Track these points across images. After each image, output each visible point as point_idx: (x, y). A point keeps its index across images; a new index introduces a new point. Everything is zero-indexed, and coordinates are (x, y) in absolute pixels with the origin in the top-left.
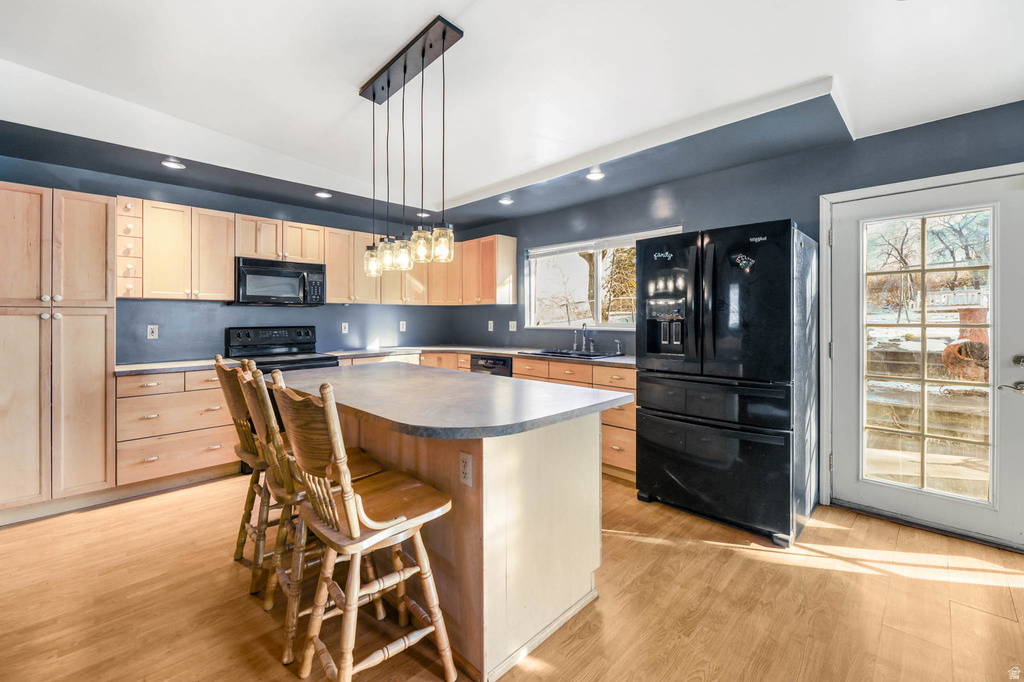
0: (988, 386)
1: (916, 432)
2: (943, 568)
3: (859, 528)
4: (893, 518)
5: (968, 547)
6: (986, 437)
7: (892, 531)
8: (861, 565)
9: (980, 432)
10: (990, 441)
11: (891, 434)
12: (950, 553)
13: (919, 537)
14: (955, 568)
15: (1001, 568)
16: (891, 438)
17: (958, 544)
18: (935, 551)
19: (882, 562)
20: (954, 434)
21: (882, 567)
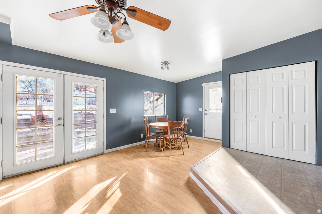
0: (53, 126)
1: (34, 143)
2: (45, 179)
3: (16, 182)
4: (27, 173)
5: (49, 170)
6: (52, 139)
7: (27, 177)
8: (21, 193)
9: (51, 139)
10: (53, 140)
11: (26, 146)
12: (45, 174)
13: (36, 174)
14: (48, 177)
15: (58, 171)
16: (26, 147)
17: (46, 171)
18: (42, 176)
19: (28, 188)
20: (44, 140)
21: (28, 189)
